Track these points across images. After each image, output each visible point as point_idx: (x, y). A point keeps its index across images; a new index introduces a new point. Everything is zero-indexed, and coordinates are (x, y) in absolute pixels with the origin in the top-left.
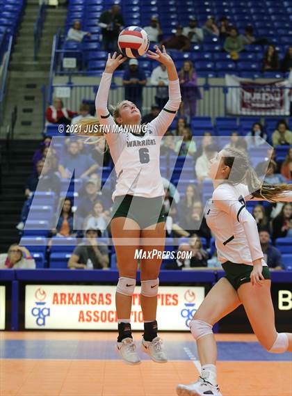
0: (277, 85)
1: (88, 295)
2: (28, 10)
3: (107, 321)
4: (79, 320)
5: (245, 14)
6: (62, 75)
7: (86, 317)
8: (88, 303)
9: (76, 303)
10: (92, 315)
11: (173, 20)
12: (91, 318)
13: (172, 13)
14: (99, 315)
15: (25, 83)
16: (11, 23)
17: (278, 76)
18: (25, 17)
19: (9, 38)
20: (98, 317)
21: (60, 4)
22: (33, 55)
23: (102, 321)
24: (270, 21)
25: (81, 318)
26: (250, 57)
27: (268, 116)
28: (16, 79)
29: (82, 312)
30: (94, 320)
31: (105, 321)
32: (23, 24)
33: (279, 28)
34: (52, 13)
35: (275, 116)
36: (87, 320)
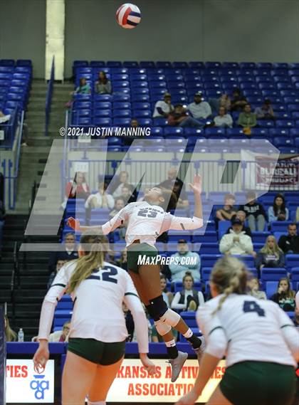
0: (292, 159)
1: (138, 367)
2: (34, 85)
3: (157, 394)
4: (129, 394)
5: (254, 89)
6: (75, 150)
7: (135, 390)
8: (137, 377)
9: (126, 377)
10: (142, 388)
11: (182, 95)
12: (140, 390)
13: (181, 88)
14: (149, 388)
15: (37, 159)
16: (19, 97)
17: (292, 151)
18: (32, 92)
19: (21, 112)
20: (147, 390)
21: (65, 80)
22: (44, 130)
23: (152, 394)
24: (279, 96)
25: (131, 392)
26: (263, 132)
27: (286, 191)
28: (28, 154)
29: (131, 385)
30: (144, 394)
31: (155, 394)
32: (30, 99)
33: (289, 103)
34: (58, 88)
35: (294, 191)
36: (137, 393)
